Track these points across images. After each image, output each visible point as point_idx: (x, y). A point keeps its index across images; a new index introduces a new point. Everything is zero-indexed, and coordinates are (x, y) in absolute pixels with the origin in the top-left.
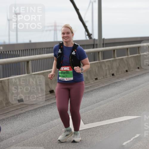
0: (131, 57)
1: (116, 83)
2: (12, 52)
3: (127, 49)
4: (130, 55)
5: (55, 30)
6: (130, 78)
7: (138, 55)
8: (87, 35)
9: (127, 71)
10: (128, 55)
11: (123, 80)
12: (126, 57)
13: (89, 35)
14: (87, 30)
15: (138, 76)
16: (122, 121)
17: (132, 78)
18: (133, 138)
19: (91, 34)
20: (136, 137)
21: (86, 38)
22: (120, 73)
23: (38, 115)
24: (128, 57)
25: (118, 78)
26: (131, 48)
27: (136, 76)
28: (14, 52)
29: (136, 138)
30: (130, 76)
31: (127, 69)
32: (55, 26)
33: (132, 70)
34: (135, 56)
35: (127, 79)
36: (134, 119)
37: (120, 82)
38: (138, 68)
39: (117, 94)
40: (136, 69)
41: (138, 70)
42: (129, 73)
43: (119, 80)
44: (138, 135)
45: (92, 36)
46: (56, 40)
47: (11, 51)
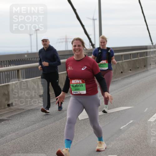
0: (125, 62)
1: (114, 81)
2: (34, 59)
3: (122, 55)
4: (124, 60)
5: (66, 42)
6: (124, 78)
7: (130, 60)
8: (91, 45)
9: (122, 72)
10: (122, 60)
11: (119, 80)
12: (121, 61)
13: (93, 45)
14: (91, 41)
15: (131, 76)
16: (119, 111)
17: (126, 77)
18: (128, 123)
19: (94, 45)
20: (130, 122)
21: (90, 47)
22: (117, 74)
23: (55, 107)
24: (122, 62)
25: (115, 78)
26: (124, 55)
27: (129, 76)
28: (36, 59)
29: (130, 124)
30: (125, 76)
31: (122, 71)
32: (66, 39)
33: (126, 72)
34: (128, 61)
35: (122, 79)
36: (128, 109)
37: (117, 81)
38: (131, 70)
39: (115, 90)
40: (129, 70)
41: (130, 71)
42: (123, 74)
43: (116, 80)
44: (131, 121)
45: (95, 46)
46: (67, 49)
47: (31, 59)
